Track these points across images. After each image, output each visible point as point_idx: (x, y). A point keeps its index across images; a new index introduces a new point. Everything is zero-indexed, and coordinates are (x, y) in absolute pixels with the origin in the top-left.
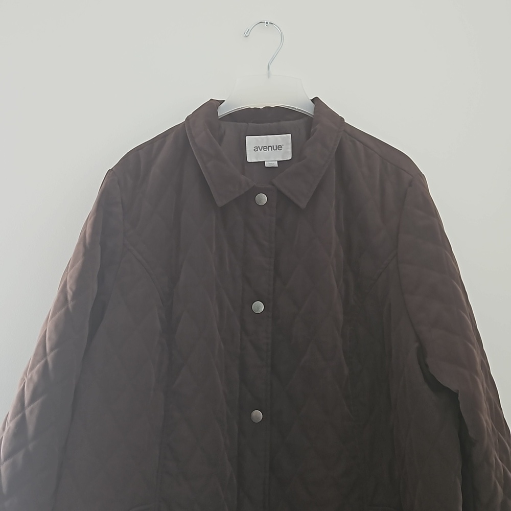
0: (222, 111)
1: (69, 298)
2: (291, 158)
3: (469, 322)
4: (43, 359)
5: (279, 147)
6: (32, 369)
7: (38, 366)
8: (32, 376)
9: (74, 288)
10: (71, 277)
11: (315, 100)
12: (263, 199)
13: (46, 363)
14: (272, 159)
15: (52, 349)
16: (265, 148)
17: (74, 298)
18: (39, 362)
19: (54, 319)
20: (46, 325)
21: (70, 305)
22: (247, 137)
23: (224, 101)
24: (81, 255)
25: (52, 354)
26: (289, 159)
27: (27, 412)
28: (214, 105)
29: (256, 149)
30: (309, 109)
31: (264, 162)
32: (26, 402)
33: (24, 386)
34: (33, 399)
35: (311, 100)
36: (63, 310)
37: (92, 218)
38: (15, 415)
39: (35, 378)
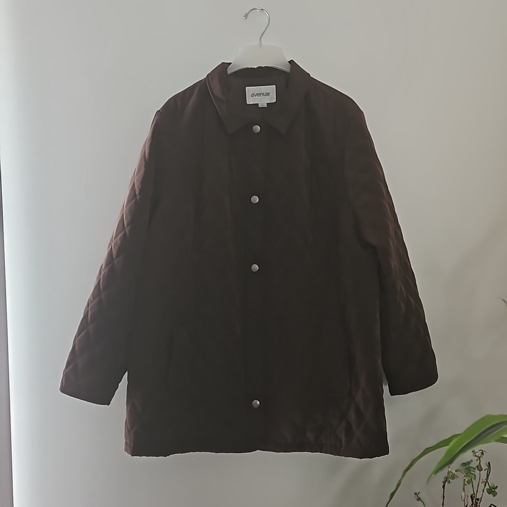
0: (230, 70)
1: (137, 193)
2: (275, 101)
4: (122, 231)
5: (268, 94)
6: (116, 237)
7: (120, 235)
8: (116, 242)
9: (140, 188)
10: (137, 180)
11: (291, 62)
12: (257, 128)
13: (125, 233)
14: (263, 102)
15: (128, 225)
16: (258, 95)
17: (139, 194)
18: (120, 233)
20: (123, 210)
21: (138, 197)
22: (246, 88)
23: (231, 63)
24: (143, 166)
25: (129, 227)
26: (274, 102)
27: (115, 262)
28: (225, 66)
29: (253, 95)
30: (287, 69)
31: (258, 104)
32: (114, 257)
33: (112, 247)
34: (118, 255)
35: (289, 62)
36: (134, 201)
37: (149, 143)
38: (107, 265)
39: (119, 242)
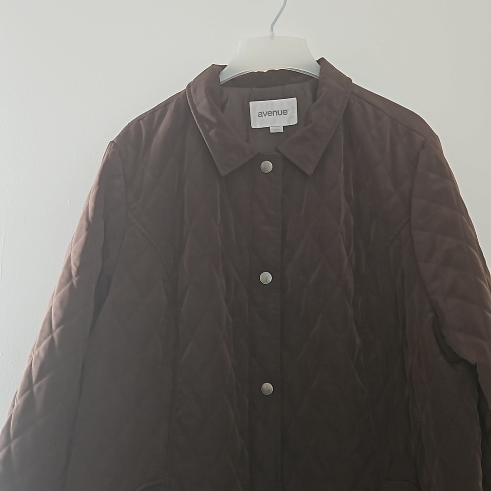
0: (225, 77)
1: (73, 274)
2: (297, 123)
3: (488, 290)
4: (49, 335)
5: (284, 112)
6: (38, 346)
7: (44, 343)
8: (38, 353)
9: (78, 264)
10: (75, 253)
11: (321, 61)
12: (268, 166)
13: (52, 340)
14: (277, 124)
15: (57, 326)
16: (270, 113)
17: (77, 274)
18: (45, 339)
19: (59, 295)
20: (52, 301)
21: (75, 280)
22: (250, 103)
23: (226, 66)
24: (84, 229)
25: (58, 330)
26: (295, 124)
27: (35, 388)
28: (216, 70)
29: (261, 114)
30: (314, 71)
31: (269, 128)
32: (34, 379)
33: (32, 363)
34: (40, 377)
35: (317, 61)
36: (68, 285)
37: (94, 192)
38: (23, 392)
39: (42, 355)
